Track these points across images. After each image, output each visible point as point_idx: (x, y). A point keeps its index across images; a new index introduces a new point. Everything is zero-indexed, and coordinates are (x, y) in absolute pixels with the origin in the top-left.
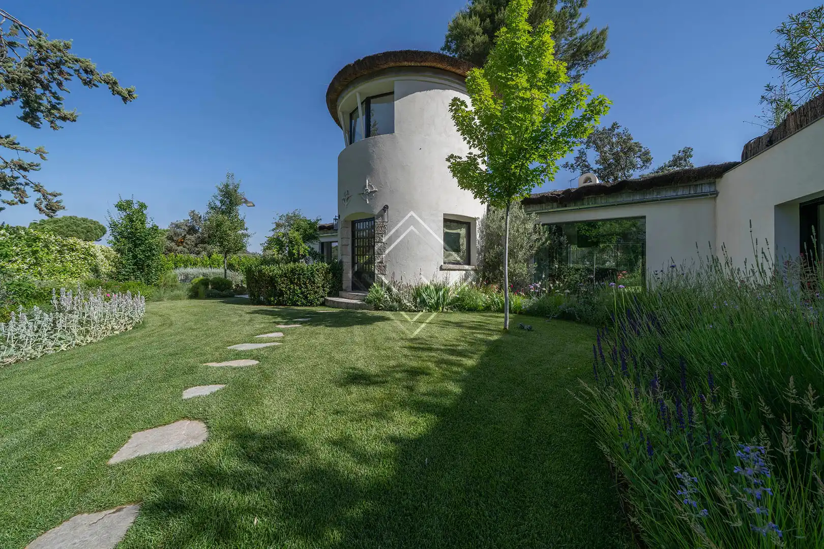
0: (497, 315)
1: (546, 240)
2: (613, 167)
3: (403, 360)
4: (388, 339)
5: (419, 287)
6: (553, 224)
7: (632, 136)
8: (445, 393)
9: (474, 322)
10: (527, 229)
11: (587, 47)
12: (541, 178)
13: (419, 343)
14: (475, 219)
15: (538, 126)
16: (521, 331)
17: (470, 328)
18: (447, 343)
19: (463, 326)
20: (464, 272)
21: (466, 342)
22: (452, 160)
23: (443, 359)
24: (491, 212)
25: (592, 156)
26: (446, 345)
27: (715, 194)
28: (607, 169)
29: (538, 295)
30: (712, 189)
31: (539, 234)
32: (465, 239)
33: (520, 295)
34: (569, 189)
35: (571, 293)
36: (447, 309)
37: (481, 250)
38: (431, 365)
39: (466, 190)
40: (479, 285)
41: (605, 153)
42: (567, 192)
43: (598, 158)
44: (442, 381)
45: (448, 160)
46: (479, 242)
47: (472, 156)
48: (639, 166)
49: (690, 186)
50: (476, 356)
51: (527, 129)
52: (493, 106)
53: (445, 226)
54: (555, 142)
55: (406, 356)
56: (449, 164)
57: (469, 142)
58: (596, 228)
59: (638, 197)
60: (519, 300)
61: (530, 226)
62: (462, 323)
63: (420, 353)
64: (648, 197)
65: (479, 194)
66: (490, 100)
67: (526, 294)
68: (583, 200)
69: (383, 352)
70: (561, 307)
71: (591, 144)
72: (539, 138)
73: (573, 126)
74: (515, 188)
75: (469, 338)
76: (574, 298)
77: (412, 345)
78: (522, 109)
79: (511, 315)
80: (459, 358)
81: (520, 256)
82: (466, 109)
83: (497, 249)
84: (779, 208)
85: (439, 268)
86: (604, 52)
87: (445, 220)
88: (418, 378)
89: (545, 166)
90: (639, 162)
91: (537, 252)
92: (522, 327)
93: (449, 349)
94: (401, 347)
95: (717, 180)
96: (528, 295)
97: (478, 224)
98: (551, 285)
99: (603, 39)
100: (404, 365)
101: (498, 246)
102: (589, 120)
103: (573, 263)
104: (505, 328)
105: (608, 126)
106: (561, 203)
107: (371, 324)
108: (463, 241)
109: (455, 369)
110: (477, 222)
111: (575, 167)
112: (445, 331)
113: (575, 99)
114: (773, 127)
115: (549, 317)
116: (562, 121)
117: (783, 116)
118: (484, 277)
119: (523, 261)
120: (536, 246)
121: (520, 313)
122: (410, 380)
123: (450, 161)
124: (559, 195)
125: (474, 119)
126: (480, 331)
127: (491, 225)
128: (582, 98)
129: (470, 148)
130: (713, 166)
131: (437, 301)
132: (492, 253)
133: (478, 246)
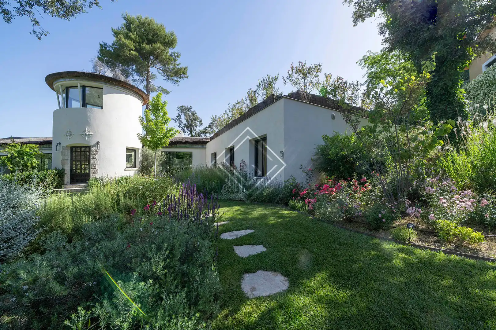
1: (165, 158)
6: (167, 152)
7: (197, 113)
14: (138, 149)
20: (134, 171)
27: (206, 148)
31: (163, 156)
46: (140, 158)
49: (201, 145)
53: (127, 152)
59: (191, 146)
64: (193, 146)
68: (177, 145)
85: (124, 170)
87: (127, 149)
90: (198, 123)
91: (162, 163)
95: (206, 144)
97: (140, 151)
103: (175, 165)
105: (189, 106)
108: (133, 158)
118: (142, 172)
120: (162, 160)
132: (145, 163)
133: (140, 160)
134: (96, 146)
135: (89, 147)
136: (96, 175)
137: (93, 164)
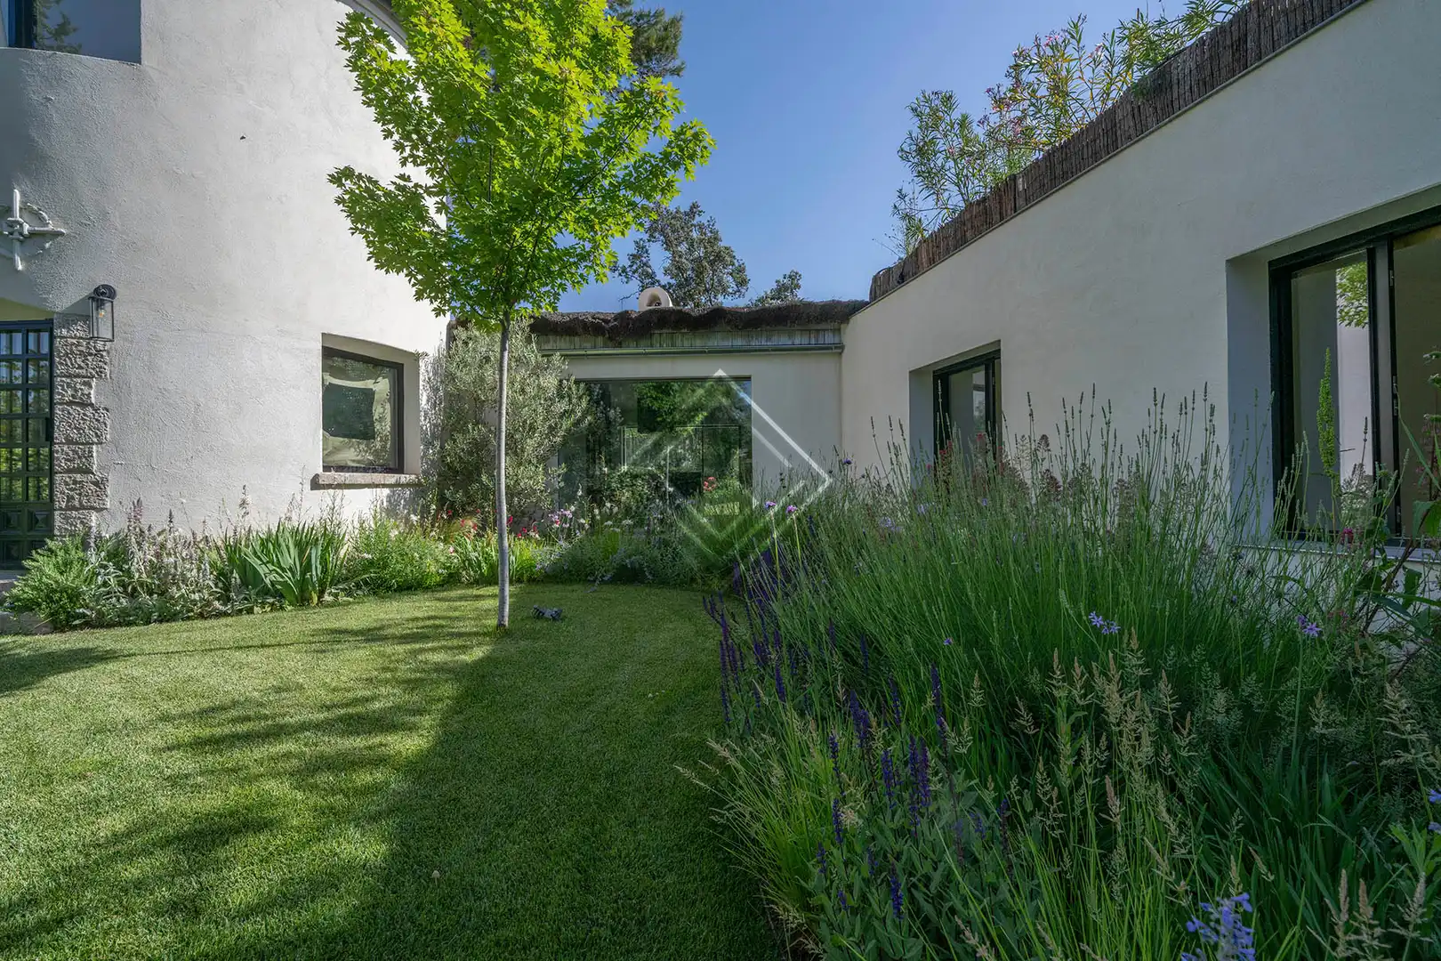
0: (475, 592)
1: (585, 413)
2: (694, 285)
3: (163, 802)
4: (100, 730)
5: (238, 542)
6: (596, 381)
7: (721, 234)
8: (327, 881)
9: (417, 619)
10: (543, 389)
11: (648, 39)
12: (580, 271)
13: (234, 721)
14: (416, 357)
15: (575, 150)
16: (539, 625)
17: (404, 639)
18: (337, 697)
19: (385, 638)
20: (386, 491)
21: (399, 682)
22: (348, 184)
23: (322, 757)
24: (460, 344)
25: (659, 258)
26: (328, 708)
27: (840, 348)
28: (684, 287)
29: (569, 536)
30: (837, 341)
31: (570, 400)
32: (388, 406)
33: (528, 538)
34: (627, 312)
35: (635, 526)
36: (336, 595)
37: (433, 434)
38: (276, 788)
39: (393, 274)
40: (428, 523)
41: (680, 256)
42: (623, 317)
43: (667, 264)
44: (319, 833)
45: (336, 179)
46: (426, 414)
47: (411, 185)
48: (730, 290)
49: (810, 331)
50: (426, 721)
51: (550, 149)
52: (469, 66)
53: (326, 368)
54: (610, 195)
55: (175, 781)
56: (338, 192)
57: (399, 147)
58: (669, 395)
59: (739, 342)
60: (529, 551)
61: (550, 381)
62: (382, 628)
63: (237, 755)
64: (755, 343)
65: (427, 288)
66: (460, 46)
67: (544, 534)
68: (651, 335)
69: (66, 791)
70: (617, 557)
71: (657, 235)
72: (580, 177)
73: (645, 169)
74: (522, 286)
75: (404, 671)
76: (640, 535)
77: (206, 733)
78: (538, 99)
79: (513, 588)
80: (377, 740)
81: (529, 449)
82: (390, 54)
83: (474, 432)
84: (915, 374)
85: (307, 486)
86: (677, 63)
87: (328, 353)
88: (222, 854)
89: (588, 246)
91: (564, 443)
92: (539, 615)
93: (341, 719)
94: (157, 751)
95: (842, 326)
96: (547, 537)
97: (425, 371)
98: (597, 511)
99: (675, 37)
100: (164, 818)
101: (477, 423)
102: (675, 166)
104: (500, 625)
105: (685, 208)
106: (610, 339)
107: (27, 686)
108: (382, 413)
109: (364, 778)
110: (422, 364)
111: (630, 274)
112: (330, 662)
113: (651, 110)
114: (903, 256)
115: (595, 581)
116: (627, 150)
117: (914, 243)
118: (442, 500)
119: (535, 461)
120: (564, 427)
121: (532, 580)
122: (189, 874)
123: (341, 185)
124: (607, 322)
125: (413, 88)
126: (435, 644)
127: (459, 374)
128: (665, 112)
129: (404, 164)
130: (839, 302)
131: (303, 574)
132: (462, 443)
133: (425, 424)
134: (87, 318)
135: (46, 326)
136: (94, 518)
137: (69, 441)
